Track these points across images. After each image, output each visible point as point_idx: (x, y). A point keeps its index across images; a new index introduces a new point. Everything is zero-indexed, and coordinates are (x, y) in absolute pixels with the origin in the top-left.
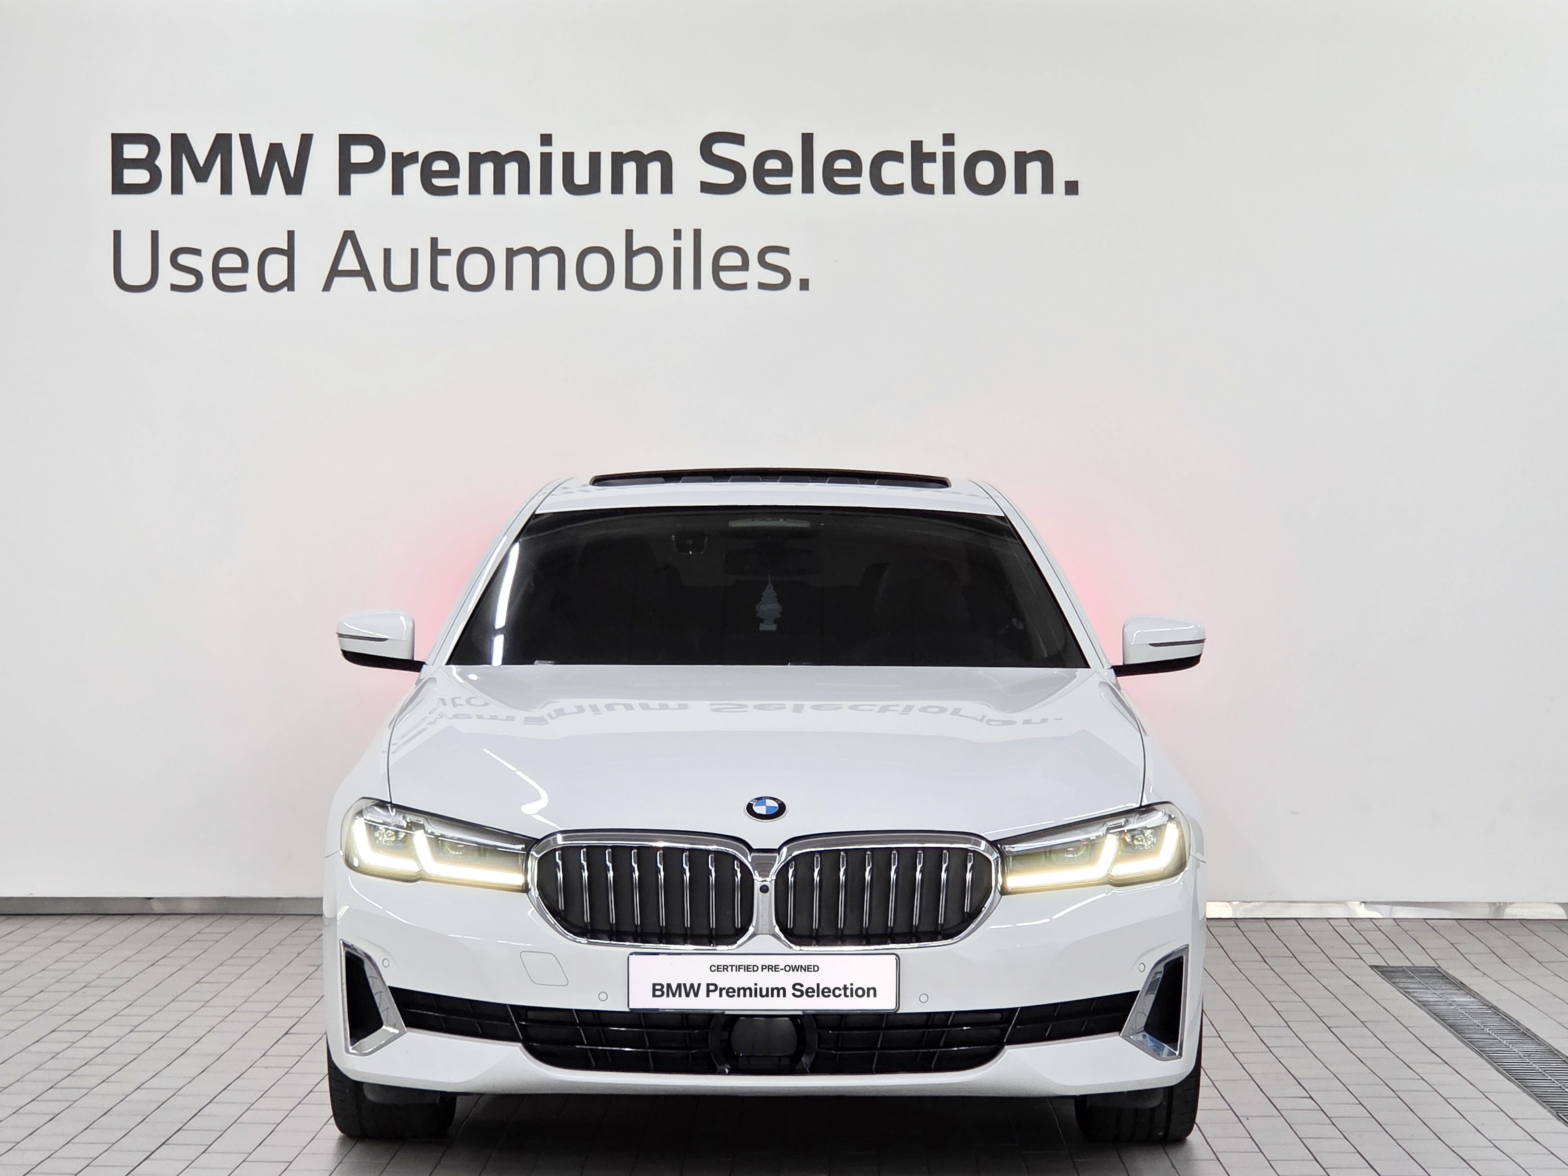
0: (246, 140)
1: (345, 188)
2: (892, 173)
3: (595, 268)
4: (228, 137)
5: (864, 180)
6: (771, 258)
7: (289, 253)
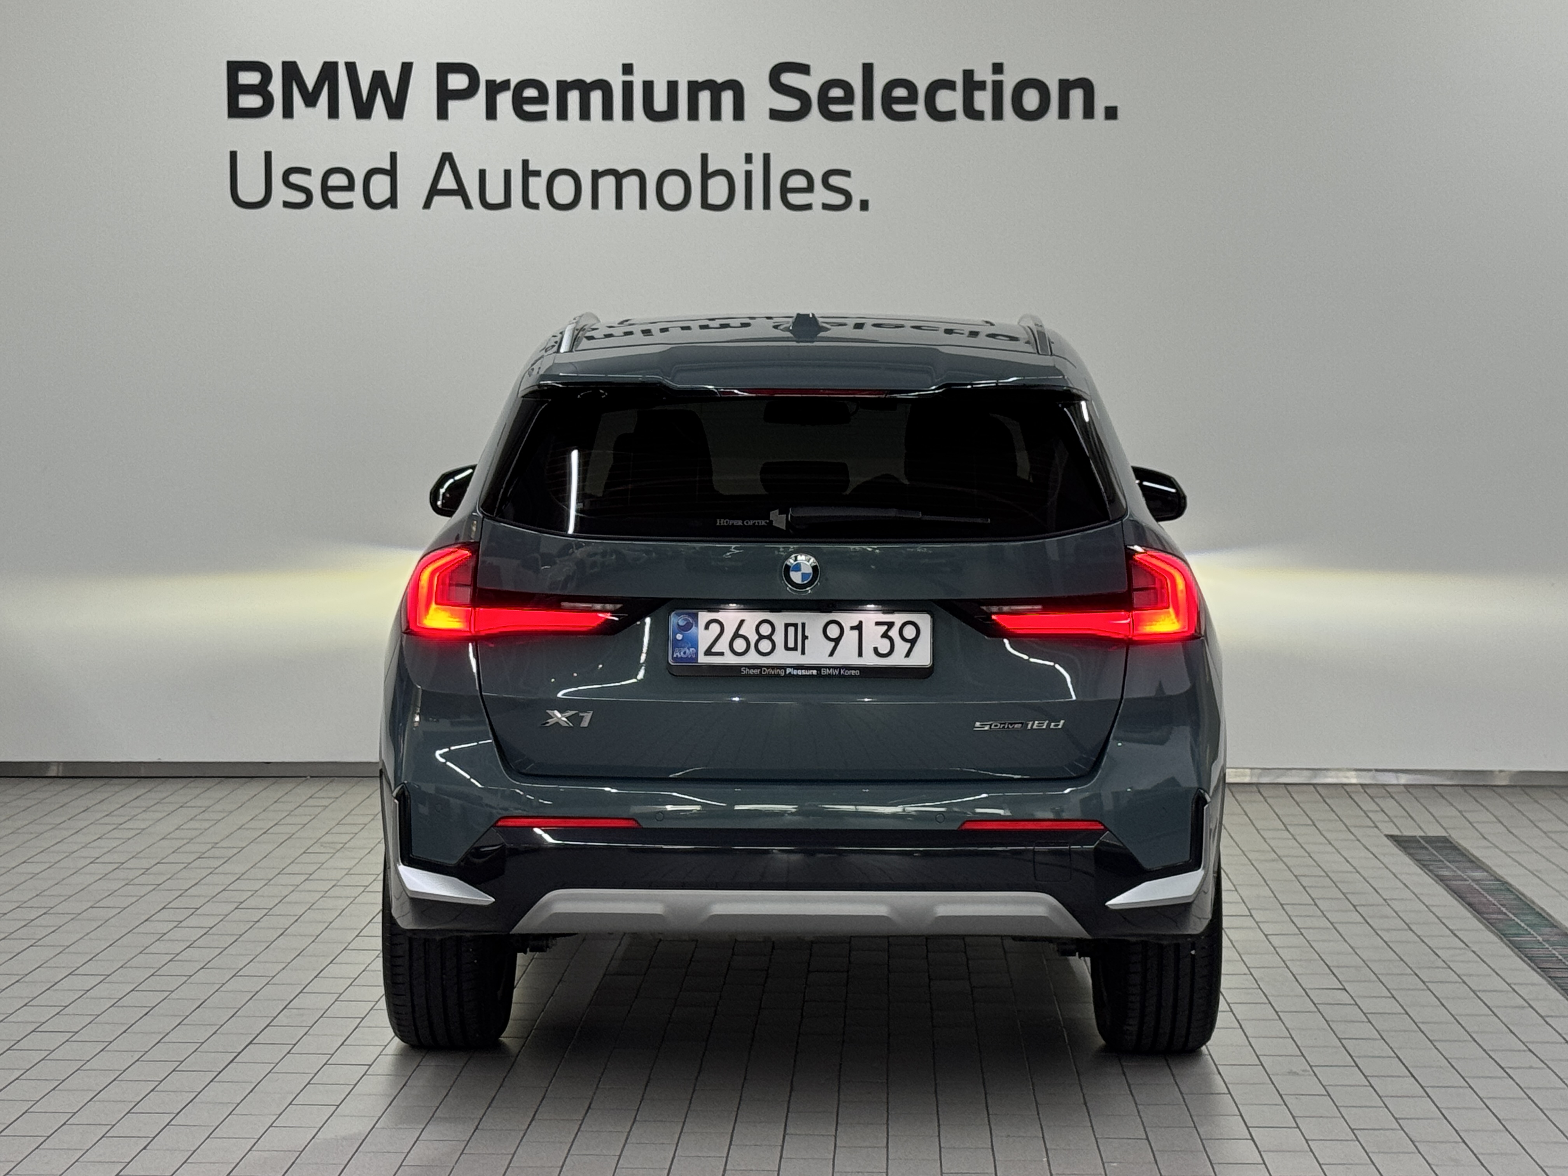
0: (351, 68)
1: (442, 113)
2: (947, 100)
3: (674, 190)
4: (335, 64)
5: (920, 108)
6: (834, 180)
7: (392, 173)
